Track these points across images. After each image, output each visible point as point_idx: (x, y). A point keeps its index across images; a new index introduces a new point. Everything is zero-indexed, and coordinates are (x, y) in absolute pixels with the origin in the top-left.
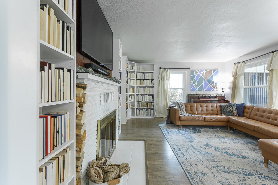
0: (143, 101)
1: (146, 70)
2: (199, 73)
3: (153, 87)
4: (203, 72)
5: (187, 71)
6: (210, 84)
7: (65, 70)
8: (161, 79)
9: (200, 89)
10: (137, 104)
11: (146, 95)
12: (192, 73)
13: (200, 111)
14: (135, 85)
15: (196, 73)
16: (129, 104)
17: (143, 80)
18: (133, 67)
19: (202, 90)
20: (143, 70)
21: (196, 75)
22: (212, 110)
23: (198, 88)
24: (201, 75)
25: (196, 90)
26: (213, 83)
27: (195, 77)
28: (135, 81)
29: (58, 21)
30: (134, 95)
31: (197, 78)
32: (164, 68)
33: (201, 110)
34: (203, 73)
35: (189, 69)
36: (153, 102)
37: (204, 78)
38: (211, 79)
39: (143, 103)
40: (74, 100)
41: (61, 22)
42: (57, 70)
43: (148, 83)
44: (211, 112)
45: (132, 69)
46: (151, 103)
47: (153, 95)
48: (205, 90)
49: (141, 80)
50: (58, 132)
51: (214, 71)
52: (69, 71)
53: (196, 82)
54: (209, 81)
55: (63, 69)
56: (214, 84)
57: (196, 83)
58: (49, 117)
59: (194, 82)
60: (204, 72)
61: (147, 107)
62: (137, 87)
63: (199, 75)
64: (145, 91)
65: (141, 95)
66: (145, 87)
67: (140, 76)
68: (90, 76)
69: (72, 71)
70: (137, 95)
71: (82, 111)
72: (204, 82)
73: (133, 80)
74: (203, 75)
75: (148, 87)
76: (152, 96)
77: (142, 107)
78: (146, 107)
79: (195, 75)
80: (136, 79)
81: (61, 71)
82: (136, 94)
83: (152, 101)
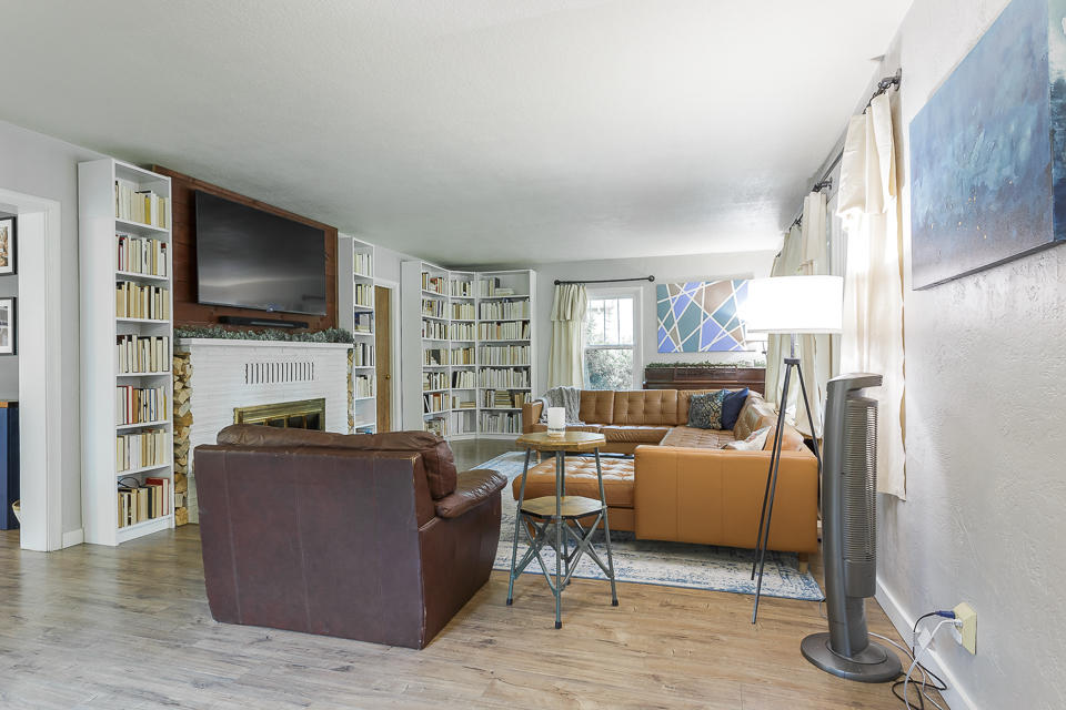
0: (499, 389)
1: (510, 293)
2: (686, 293)
3: (528, 343)
4: (700, 287)
5: (642, 288)
6: (723, 329)
7: (153, 339)
8: (559, 317)
9: (691, 347)
10: (483, 398)
11: (507, 368)
12: (661, 292)
13: (624, 414)
14: (476, 340)
15: (675, 291)
16: (454, 398)
17: (499, 323)
18: (465, 285)
19: (696, 351)
20: (498, 293)
21: (673, 300)
22: (662, 412)
23: (681, 344)
24: (692, 299)
25: (677, 348)
26: (736, 323)
27: (673, 305)
28: (475, 328)
29: (142, 289)
30: (472, 369)
31: (678, 311)
32: (568, 283)
33: (629, 413)
34: (697, 290)
35: (651, 279)
36: (529, 391)
37: (702, 308)
38: (729, 312)
39: (500, 395)
40: (171, 373)
41: (146, 289)
42: (140, 341)
43: (512, 332)
44: (657, 416)
45: (465, 290)
46: (525, 392)
47: (527, 369)
48: (708, 347)
49: (492, 322)
50: (146, 406)
51: (737, 283)
52: (160, 338)
53: (676, 322)
54: (721, 318)
55: (149, 338)
56: (741, 326)
57: (676, 325)
58: (130, 388)
59: (668, 325)
60: (703, 286)
61: (513, 405)
62: (483, 345)
63: (684, 299)
64: (503, 355)
65: (494, 368)
66: (503, 344)
67: (491, 312)
68: (194, 341)
69: (165, 339)
70: (483, 368)
71: (184, 387)
72: (702, 323)
73: (470, 323)
74: (698, 297)
75: (514, 344)
76: (525, 372)
77: (499, 407)
78: (509, 408)
79: (670, 298)
80: (477, 320)
81: (146, 341)
82: (477, 366)
83: (525, 388)
